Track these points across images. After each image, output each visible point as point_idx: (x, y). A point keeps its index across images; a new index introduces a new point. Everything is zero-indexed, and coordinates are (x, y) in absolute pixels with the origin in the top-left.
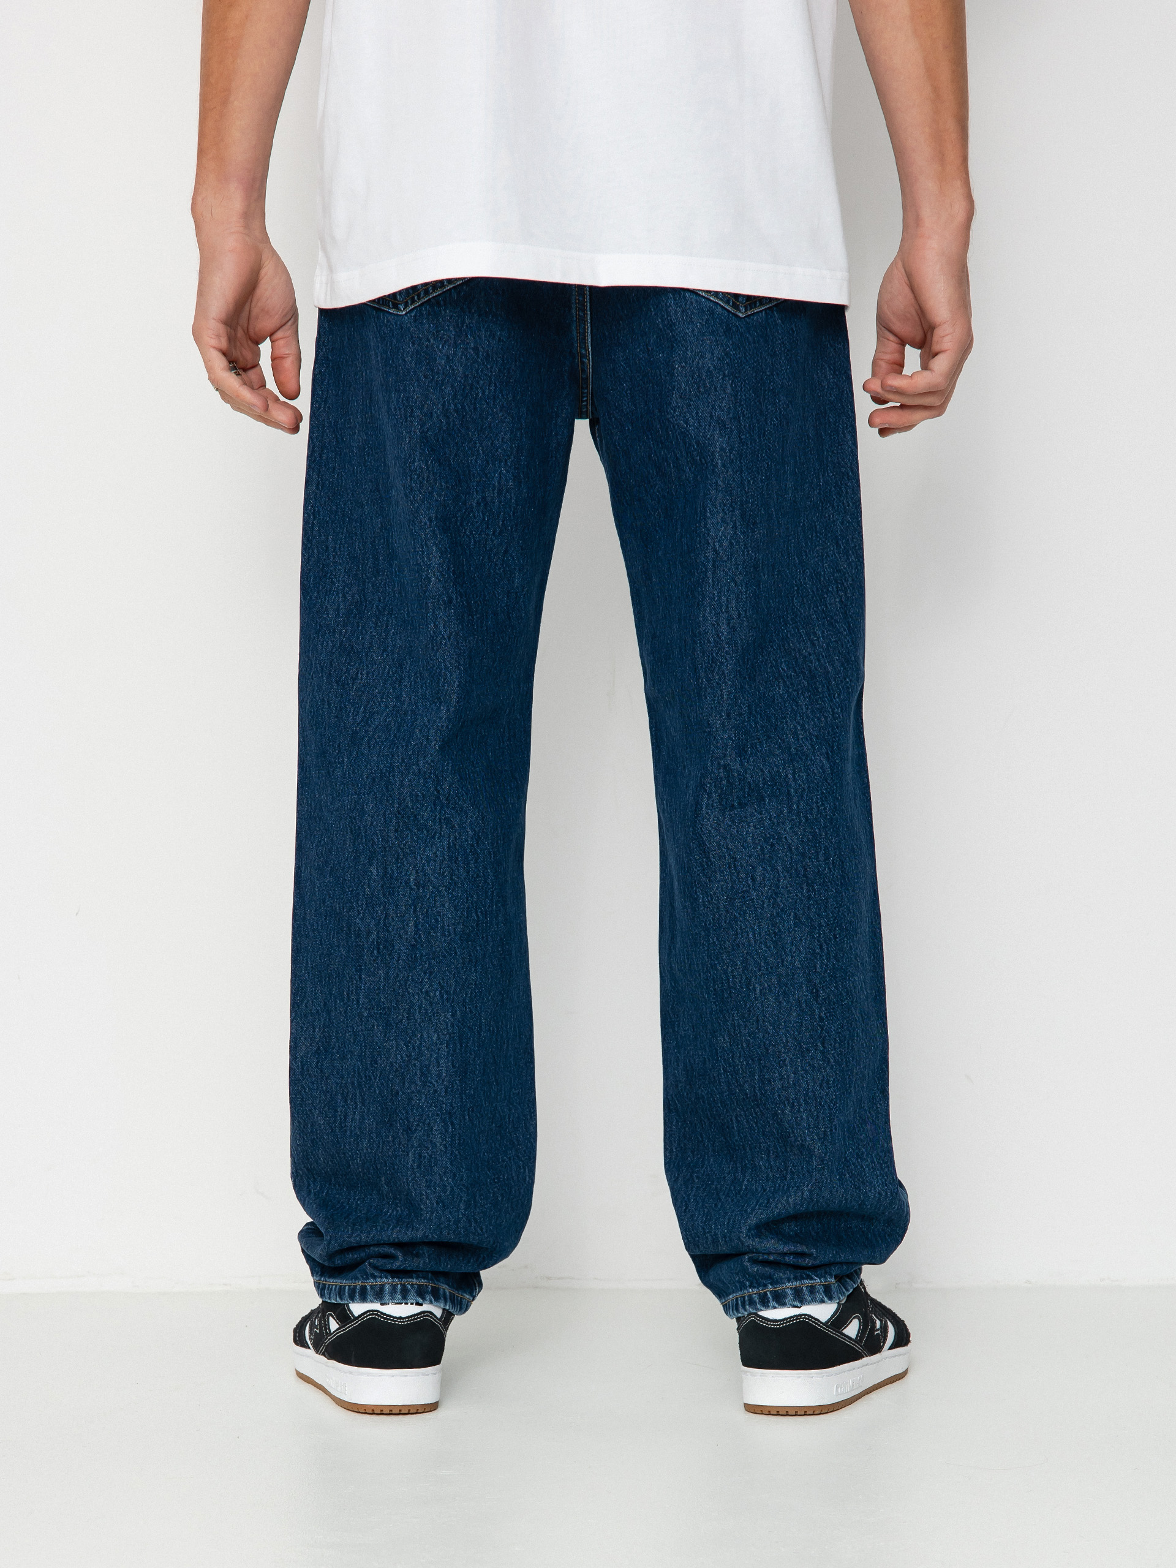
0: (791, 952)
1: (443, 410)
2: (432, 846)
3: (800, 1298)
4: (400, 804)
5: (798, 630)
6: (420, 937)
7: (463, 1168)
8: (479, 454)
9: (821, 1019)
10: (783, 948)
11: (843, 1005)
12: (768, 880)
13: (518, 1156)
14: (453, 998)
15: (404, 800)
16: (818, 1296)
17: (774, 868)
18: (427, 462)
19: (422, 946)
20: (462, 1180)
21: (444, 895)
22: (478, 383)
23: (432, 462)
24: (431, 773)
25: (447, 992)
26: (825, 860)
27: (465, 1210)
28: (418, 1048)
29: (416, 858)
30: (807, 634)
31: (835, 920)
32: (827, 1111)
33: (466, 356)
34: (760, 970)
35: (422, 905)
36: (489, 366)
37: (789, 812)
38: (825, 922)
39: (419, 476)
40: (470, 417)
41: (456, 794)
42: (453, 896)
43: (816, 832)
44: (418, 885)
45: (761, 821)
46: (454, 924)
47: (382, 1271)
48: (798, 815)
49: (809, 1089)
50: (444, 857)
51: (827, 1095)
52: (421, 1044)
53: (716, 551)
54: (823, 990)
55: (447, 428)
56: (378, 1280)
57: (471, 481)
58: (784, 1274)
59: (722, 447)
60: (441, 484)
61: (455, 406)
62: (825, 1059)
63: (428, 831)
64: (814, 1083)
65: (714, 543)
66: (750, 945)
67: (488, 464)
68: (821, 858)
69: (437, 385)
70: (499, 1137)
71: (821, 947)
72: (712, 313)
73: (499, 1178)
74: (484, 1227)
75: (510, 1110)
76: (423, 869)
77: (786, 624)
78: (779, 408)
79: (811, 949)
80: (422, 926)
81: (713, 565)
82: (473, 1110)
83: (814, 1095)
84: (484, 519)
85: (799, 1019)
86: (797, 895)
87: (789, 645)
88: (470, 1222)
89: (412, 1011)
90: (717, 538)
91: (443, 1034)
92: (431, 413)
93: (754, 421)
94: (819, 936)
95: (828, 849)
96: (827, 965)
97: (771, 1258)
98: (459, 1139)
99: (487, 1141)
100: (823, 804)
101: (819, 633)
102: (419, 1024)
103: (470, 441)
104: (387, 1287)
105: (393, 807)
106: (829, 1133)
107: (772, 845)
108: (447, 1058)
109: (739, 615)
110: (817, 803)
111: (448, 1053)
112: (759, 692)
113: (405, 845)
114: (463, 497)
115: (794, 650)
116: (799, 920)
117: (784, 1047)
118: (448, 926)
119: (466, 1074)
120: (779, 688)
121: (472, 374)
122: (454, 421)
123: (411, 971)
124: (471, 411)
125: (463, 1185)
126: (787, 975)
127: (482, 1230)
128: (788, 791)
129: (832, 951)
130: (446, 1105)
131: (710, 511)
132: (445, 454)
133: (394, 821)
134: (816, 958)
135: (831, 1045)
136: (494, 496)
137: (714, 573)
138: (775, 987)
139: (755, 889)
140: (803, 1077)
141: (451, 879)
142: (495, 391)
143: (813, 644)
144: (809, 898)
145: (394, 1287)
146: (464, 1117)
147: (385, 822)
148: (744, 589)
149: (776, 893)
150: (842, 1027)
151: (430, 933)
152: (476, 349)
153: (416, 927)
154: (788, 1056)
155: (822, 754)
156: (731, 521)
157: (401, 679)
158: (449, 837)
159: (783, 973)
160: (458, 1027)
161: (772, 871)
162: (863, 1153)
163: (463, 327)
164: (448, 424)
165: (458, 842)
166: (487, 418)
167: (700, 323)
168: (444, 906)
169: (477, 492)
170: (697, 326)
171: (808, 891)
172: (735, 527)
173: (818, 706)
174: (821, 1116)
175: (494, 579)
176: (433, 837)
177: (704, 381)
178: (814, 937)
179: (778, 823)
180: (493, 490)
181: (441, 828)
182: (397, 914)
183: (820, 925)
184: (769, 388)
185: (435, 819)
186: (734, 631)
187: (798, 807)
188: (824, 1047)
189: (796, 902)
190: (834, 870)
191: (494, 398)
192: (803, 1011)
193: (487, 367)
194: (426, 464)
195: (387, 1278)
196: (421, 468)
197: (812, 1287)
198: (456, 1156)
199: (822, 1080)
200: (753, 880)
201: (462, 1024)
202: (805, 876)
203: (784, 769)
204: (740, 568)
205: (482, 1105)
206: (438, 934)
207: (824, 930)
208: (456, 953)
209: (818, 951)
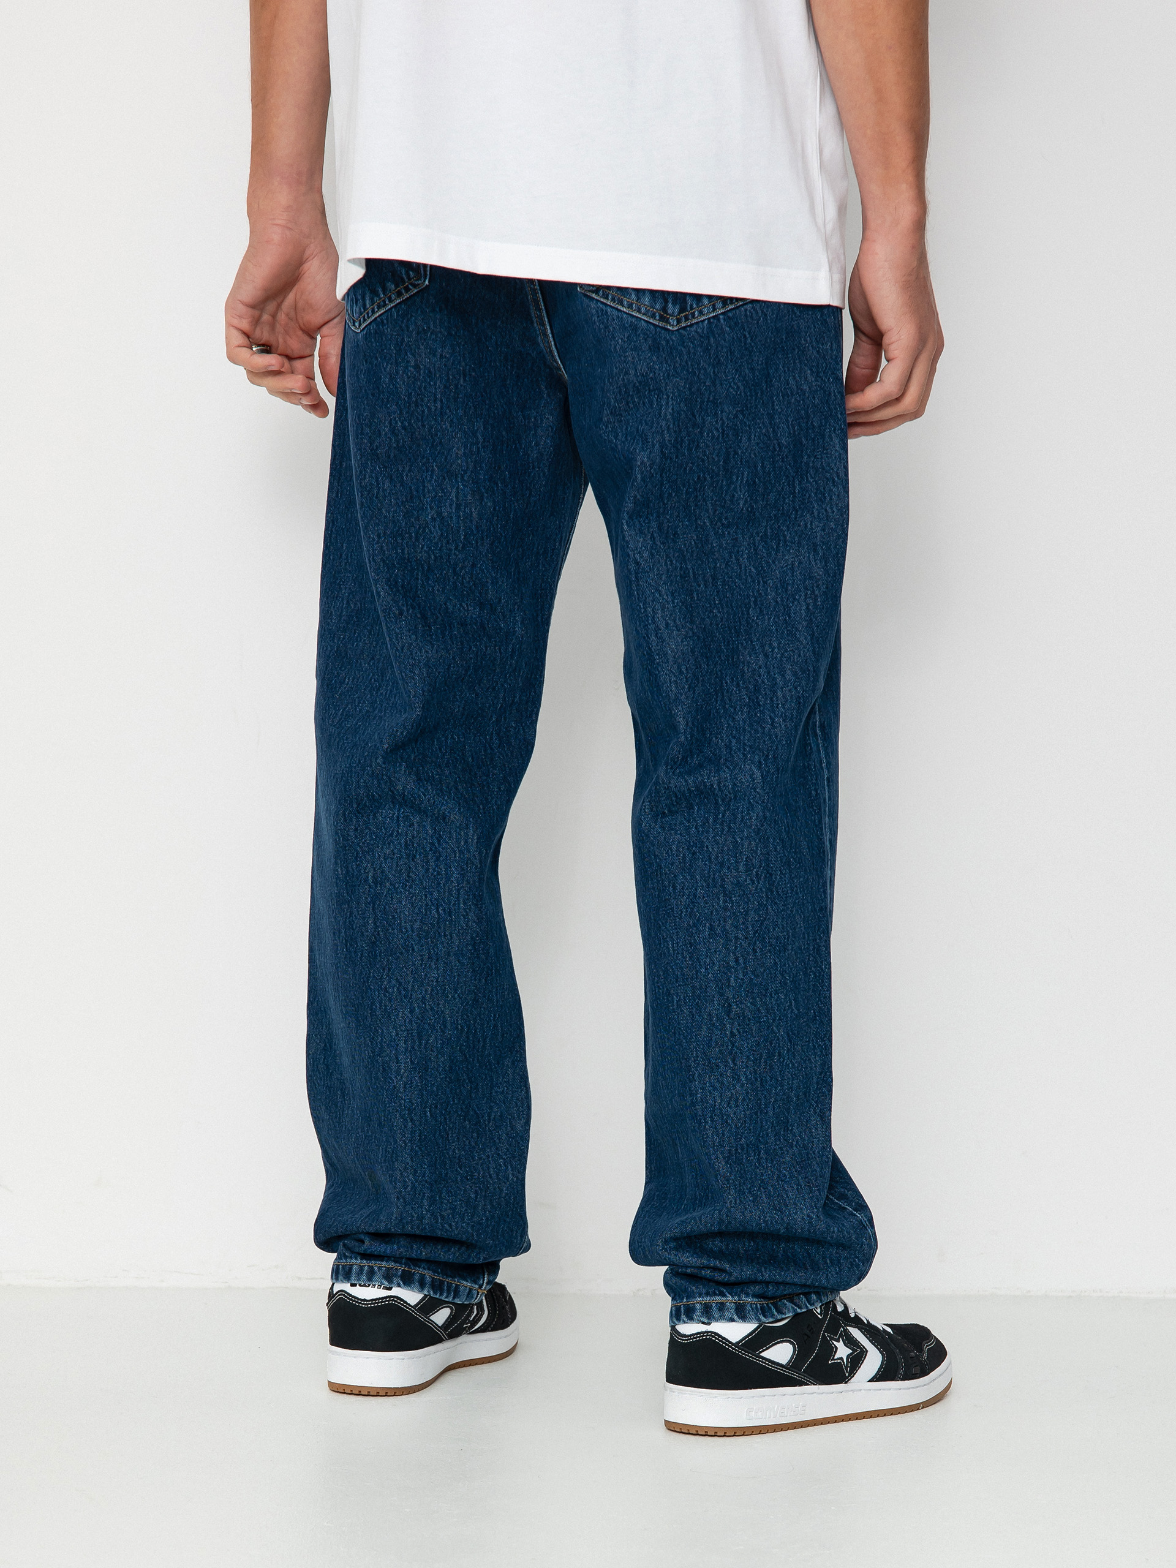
0: (705, 964)
1: (390, 427)
2: (389, 844)
3: (708, 1314)
4: (358, 805)
5: (752, 642)
6: (378, 934)
7: (425, 1164)
8: (433, 471)
9: (733, 1035)
10: (698, 959)
11: (760, 1022)
12: (687, 889)
13: (498, 1154)
14: (411, 995)
15: (362, 800)
16: (727, 1314)
17: (693, 877)
18: (377, 478)
19: (381, 943)
20: (424, 1176)
21: (401, 892)
22: (423, 401)
23: (382, 479)
24: (383, 775)
25: (404, 989)
26: (746, 871)
27: (430, 1206)
28: (381, 1044)
29: (374, 856)
30: (762, 646)
31: (754, 934)
32: (733, 1130)
33: (407, 375)
34: (677, 981)
35: (380, 902)
36: (432, 383)
37: (715, 821)
38: (743, 935)
39: (369, 492)
40: (419, 434)
41: (412, 795)
42: (410, 893)
43: (737, 842)
44: (375, 882)
45: (688, 829)
46: (411, 921)
47: (352, 1252)
48: (722, 824)
49: (715, 1105)
50: (401, 855)
51: (735, 1113)
52: (382, 1040)
53: (637, 563)
54: (737, 1005)
55: (397, 445)
56: (348, 1260)
57: (424, 497)
58: (697, 1288)
59: (643, 461)
60: (390, 500)
61: (402, 423)
62: (736, 1077)
63: (386, 829)
64: (722, 1100)
65: (634, 554)
66: (669, 955)
67: (444, 478)
68: (741, 868)
69: (383, 403)
70: (475, 1135)
71: (737, 960)
72: (635, 328)
73: (472, 1176)
74: (453, 1224)
75: (491, 1108)
76: (381, 866)
77: (738, 635)
78: (722, 419)
79: (725, 961)
80: (380, 923)
81: (636, 578)
82: (436, 1107)
83: (721, 1112)
84: (442, 534)
85: (709, 1033)
86: (713, 906)
87: (738, 657)
88: (436, 1218)
89: (374, 1007)
90: (637, 549)
91: (401, 1030)
92: (379, 431)
93: (684, 434)
94: (736, 949)
95: (751, 860)
96: (742, 980)
97: (689, 1271)
98: (419, 1136)
99: (458, 1138)
100: (748, 814)
101: (775, 644)
102: (380, 1021)
103: (423, 457)
104: (355, 1267)
105: (352, 807)
106: (734, 1152)
107: (694, 853)
108: (405, 1054)
109: (667, 625)
110: (742, 812)
111: (406, 1049)
112: (697, 705)
113: (363, 843)
114: (415, 513)
115: (743, 663)
116: (714, 931)
117: (695, 1061)
118: (405, 922)
119: (427, 1071)
120: (717, 703)
121: (416, 392)
122: (403, 439)
123: (372, 968)
124: (419, 428)
125: (426, 1182)
126: (701, 987)
127: (450, 1226)
128: (716, 800)
129: (750, 965)
130: (405, 1101)
131: (627, 524)
132: (398, 470)
133: (354, 820)
134: (731, 972)
135: (743, 1062)
136: (452, 512)
137: (638, 585)
138: (690, 1000)
139: (675, 898)
140: (710, 1093)
141: (409, 876)
142: (442, 408)
143: (766, 656)
144: (725, 909)
145: (361, 1268)
146: (425, 1114)
147: (346, 821)
148: (670, 599)
149: (693, 902)
150: (758, 1044)
151: (388, 929)
152: (416, 367)
153: (375, 924)
154: (697, 1070)
155: (753, 762)
156: (649, 532)
157: (380, 687)
158: (407, 835)
159: (697, 985)
160: (417, 1023)
161: (692, 879)
162: (785, 1176)
163: (402, 345)
164: (398, 441)
165: (416, 840)
166: (436, 435)
167: (622, 339)
168: (401, 903)
169: (431, 508)
170: (618, 343)
171: (725, 902)
172: (653, 538)
173: (756, 719)
174: (727, 1134)
175: (462, 592)
176: (391, 835)
177: (632, 396)
178: (728, 949)
179: (703, 832)
180: (451, 505)
181: (399, 825)
182: (358, 912)
183: (737, 938)
184: (709, 398)
185: (393, 817)
186: (662, 642)
187: (723, 816)
188: (735, 1064)
189: (712, 913)
190: (759, 883)
191: (441, 414)
192: (713, 1025)
193: (430, 384)
194: (377, 481)
195: (356, 1259)
196: (371, 484)
197: (722, 1304)
198: (416, 1152)
199: (731, 1098)
200: (674, 888)
201: (422, 1021)
202: (722, 886)
203: (708, 778)
204: (664, 577)
205: (449, 1102)
206: (396, 931)
207: (741, 943)
208: (413, 950)
209: (732, 964)
